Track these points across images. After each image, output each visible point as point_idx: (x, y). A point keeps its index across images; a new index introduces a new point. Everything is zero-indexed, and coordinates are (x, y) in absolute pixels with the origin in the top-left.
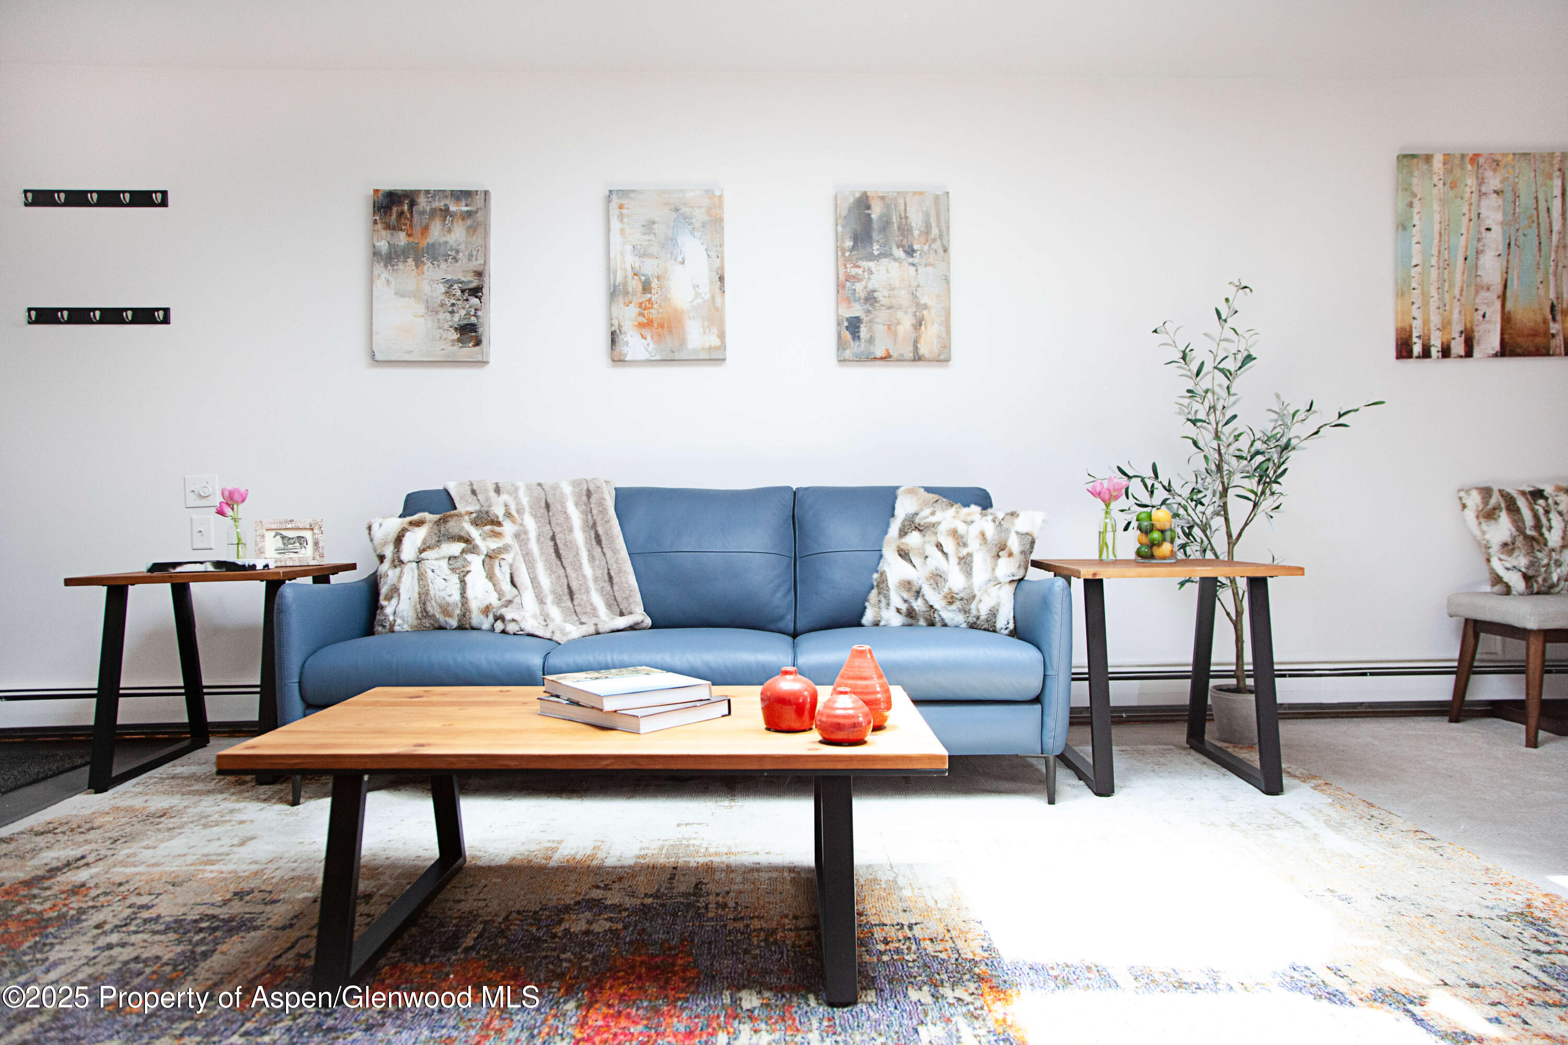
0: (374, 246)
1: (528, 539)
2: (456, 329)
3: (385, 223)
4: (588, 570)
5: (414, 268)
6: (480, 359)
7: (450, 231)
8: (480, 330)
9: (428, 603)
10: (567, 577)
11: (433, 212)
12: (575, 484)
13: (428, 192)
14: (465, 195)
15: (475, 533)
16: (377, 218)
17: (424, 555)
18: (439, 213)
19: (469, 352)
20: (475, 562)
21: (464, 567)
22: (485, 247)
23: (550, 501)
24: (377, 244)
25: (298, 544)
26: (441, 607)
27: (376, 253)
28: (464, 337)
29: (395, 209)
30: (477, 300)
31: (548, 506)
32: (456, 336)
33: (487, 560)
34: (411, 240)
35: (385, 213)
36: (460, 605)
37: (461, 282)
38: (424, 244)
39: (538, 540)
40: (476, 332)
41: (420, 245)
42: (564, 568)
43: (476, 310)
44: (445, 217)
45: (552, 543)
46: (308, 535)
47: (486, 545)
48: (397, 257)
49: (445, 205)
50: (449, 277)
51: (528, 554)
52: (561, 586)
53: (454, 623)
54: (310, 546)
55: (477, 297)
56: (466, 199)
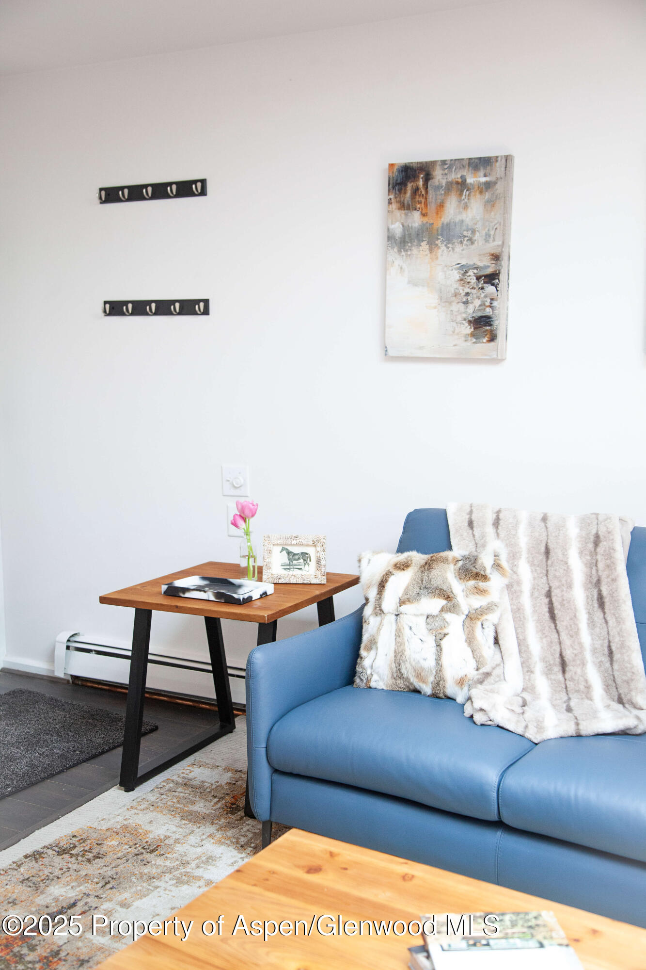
0: (388, 229)
1: (521, 592)
2: (470, 322)
3: (399, 202)
4: (586, 637)
5: (428, 252)
6: (495, 356)
7: (466, 207)
8: (495, 323)
9: (402, 664)
10: (560, 643)
11: (449, 187)
12: (584, 522)
13: (444, 162)
14: (483, 163)
15: (458, 587)
16: (392, 197)
17: (403, 609)
18: (455, 186)
19: (483, 347)
20: (455, 623)
21: (441, 629)
22: (504, 225)
23: (551, 546)
24: (392, 227)
25: (302, 561)
26: (415, 670)
27: (390, 238)
28: (478, 331)
29: (410, 186)
30: (493, 288)
31: (547, 552)
32: (469, 330)
33: (468, 621)
34: (425, 220)
35: (400, 190)
36: (434, 672)
37: (476, 268)
38: (438, 224)
39: (532, 595)
40: (490, 325)
41: (435, 226)
42: (558, 632)
43: (492, 299)
44: (462, 191)
45: (547, 600)
46: (311, 551)
47: (467, 602)
48: (411, 241)
49: (462, 177)
50: (464, 262)
51: (519, 609)
52: (552, 654)
53: (427, 689)
54: (313, 563)
55: (493, 285)
56: (485, 168)
